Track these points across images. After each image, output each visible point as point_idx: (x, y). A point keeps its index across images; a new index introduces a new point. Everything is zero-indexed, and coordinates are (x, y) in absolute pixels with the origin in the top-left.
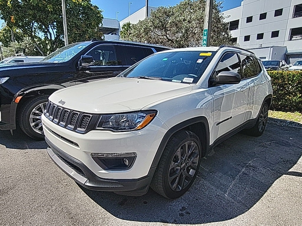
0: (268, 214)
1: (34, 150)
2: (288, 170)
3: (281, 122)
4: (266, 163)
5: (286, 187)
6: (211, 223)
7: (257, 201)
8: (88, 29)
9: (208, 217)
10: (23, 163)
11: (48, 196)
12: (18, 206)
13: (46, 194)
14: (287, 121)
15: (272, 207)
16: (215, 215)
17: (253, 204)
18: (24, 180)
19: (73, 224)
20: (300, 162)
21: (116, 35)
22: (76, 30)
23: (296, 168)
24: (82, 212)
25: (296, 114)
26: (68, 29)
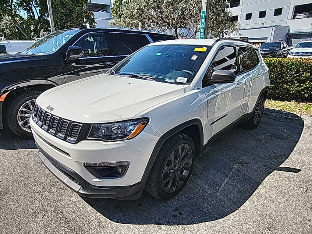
0: (256, 212)
1: (25, 150)
2: (280, 165)
3: (277, 113)
4: (259, 159)
5: (275, 183)
6: (202, 223)
7: (247, 199)
8: (75, 7)
9: (200, 217)
10: (15, 166)
11: (42, 201)
12: (13, 213)
13: (41, 199)
14: (283, 112)
15: (261, 205)
16: (206, 215)
17: (243, 202)
18: (17, 184)
19: (69, 229)
20: (292, 157)
21: (107, 12)
22: (62, 8)
23: (287, 163)
24: (78, 216)
25: (292, 104)
26: (52, 7)
